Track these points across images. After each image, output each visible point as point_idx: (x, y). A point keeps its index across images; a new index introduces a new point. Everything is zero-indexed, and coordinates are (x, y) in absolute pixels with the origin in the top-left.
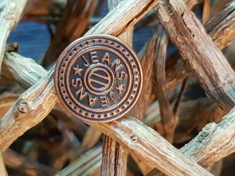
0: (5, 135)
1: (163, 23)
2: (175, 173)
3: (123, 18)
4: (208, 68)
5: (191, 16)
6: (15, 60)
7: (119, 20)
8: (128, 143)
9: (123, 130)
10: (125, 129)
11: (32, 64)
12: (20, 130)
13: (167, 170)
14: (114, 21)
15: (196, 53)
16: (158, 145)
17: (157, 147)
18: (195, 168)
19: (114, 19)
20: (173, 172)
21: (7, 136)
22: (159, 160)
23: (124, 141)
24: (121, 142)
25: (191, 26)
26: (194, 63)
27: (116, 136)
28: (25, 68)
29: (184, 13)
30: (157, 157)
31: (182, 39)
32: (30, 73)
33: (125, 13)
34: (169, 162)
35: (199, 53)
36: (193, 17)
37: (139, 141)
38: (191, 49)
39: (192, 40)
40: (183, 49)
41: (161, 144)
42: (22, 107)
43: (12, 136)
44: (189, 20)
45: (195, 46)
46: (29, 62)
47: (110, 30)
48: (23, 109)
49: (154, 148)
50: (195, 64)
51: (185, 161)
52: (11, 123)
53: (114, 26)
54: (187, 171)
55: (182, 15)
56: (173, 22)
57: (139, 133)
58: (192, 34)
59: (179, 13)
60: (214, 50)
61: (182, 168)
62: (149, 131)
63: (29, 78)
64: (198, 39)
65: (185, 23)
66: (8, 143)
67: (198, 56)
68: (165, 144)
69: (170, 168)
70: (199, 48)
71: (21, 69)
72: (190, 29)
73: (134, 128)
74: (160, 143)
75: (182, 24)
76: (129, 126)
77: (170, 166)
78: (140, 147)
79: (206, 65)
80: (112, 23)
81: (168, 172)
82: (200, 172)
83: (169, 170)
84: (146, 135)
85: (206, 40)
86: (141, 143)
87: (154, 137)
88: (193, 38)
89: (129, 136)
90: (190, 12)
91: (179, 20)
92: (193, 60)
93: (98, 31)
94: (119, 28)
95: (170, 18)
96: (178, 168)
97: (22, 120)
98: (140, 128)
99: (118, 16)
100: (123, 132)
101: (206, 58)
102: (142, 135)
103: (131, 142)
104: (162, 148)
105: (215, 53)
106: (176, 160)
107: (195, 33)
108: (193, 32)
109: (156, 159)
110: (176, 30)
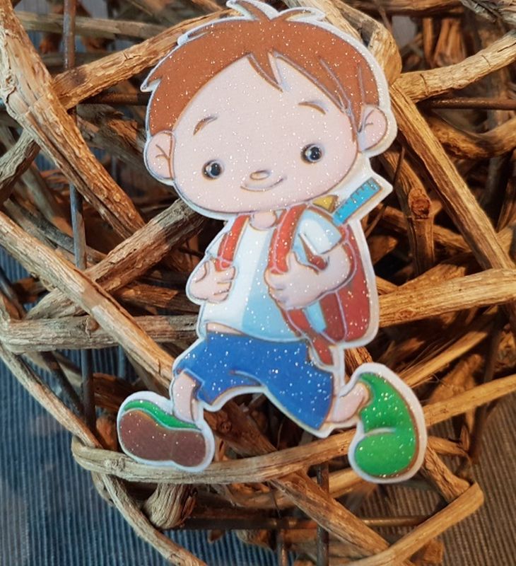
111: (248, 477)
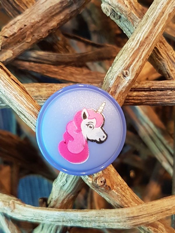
0: (128, 200)
1: (14, 57)
2: (156, 33)
3: (10, 87)
4: (55, 11)
5: (6, 30)
6: (55, 198)
7: (13, 90)
8: (130, 80)
9: (117, 85)
10: (116, 83)
11: (58, 181)
12: (122, 184)
13: (153, 40)
14: (13, 96)
15: (41, 23)
16: (130, 50)
17: (132, 51)
18: (150, 13)
19: (12, 96)
20: (155, 35)
21: (129, 198)
22: (145, 48)
23: (128, 84)
24: (129, 86)
25: (16, 28)
26: (51, 25)
27: (123, 91)
28: (63, 187)
29: (3, 36)
30: (142, 51)
31: (29, 37)
32: (67, 182)
33: (6, 85)
34: (145, 39)
35: (42, 20)
36: (7, 27)
37: (127, 68)
38: (38, 28)
39: (29, 27)
40: (39, 36)
41: (129, 47)
42: (100, 182)
43: (128, 193)
44: (10, 31)
45: (35, 24)
46: (56, 184)
47: (22, 99)
48: (101, 182)
49: (134, 54)
50: (52, 23)
51: (144, 23)
52: (115, 193)
53: (18, 95)
54: (153, 21)
55: (6, 37)
56: (12, 46)
57: (119, 69)
58: (24, 27)
59: (4, 40)
60: (38, 6)
61: (151, 26)
62: (117, 60)
63: (72, 182)
64: (28, 21)
65: (13, 35)
66: (136, 197)
67: (44, 20)
68: (129, 44)
69: (151, 38)
70: (37, 19)
71: (64, 191)
72: (19, 29)
73: (115, 74)
74: (128, 49)
75: (14, 37)
76: (114, 79)
77: (150, 37)
78: (133, 67)
79: (52, 12)
80: (16, 98)
81: (155, 40)
82: (153, 9)
83: (153, 38)
84: (121, 62)
85: (29, 13)
86: (129, 66)
87: (122, 54)
88: (27, 26)
89: (123, 78)
90: (3, 31)
91: (10, 40)
92: (48, 26)
93: (23, 111)
94: (21, 91)
95: (9, 50)
96: (151, 29)
97: (112, 182)
98: (115, 68)
99: (9, 92)
100: (119, 85)
101: (46, 13)
102: (121, 65)
103: (129, 76)
104: (132, 46)
105: (41, 4)
106: (143, 31)
107: (23, 25)
108: (21, 26)
109: (143, 51)
110: (21, 44)
111: (119, 224)
